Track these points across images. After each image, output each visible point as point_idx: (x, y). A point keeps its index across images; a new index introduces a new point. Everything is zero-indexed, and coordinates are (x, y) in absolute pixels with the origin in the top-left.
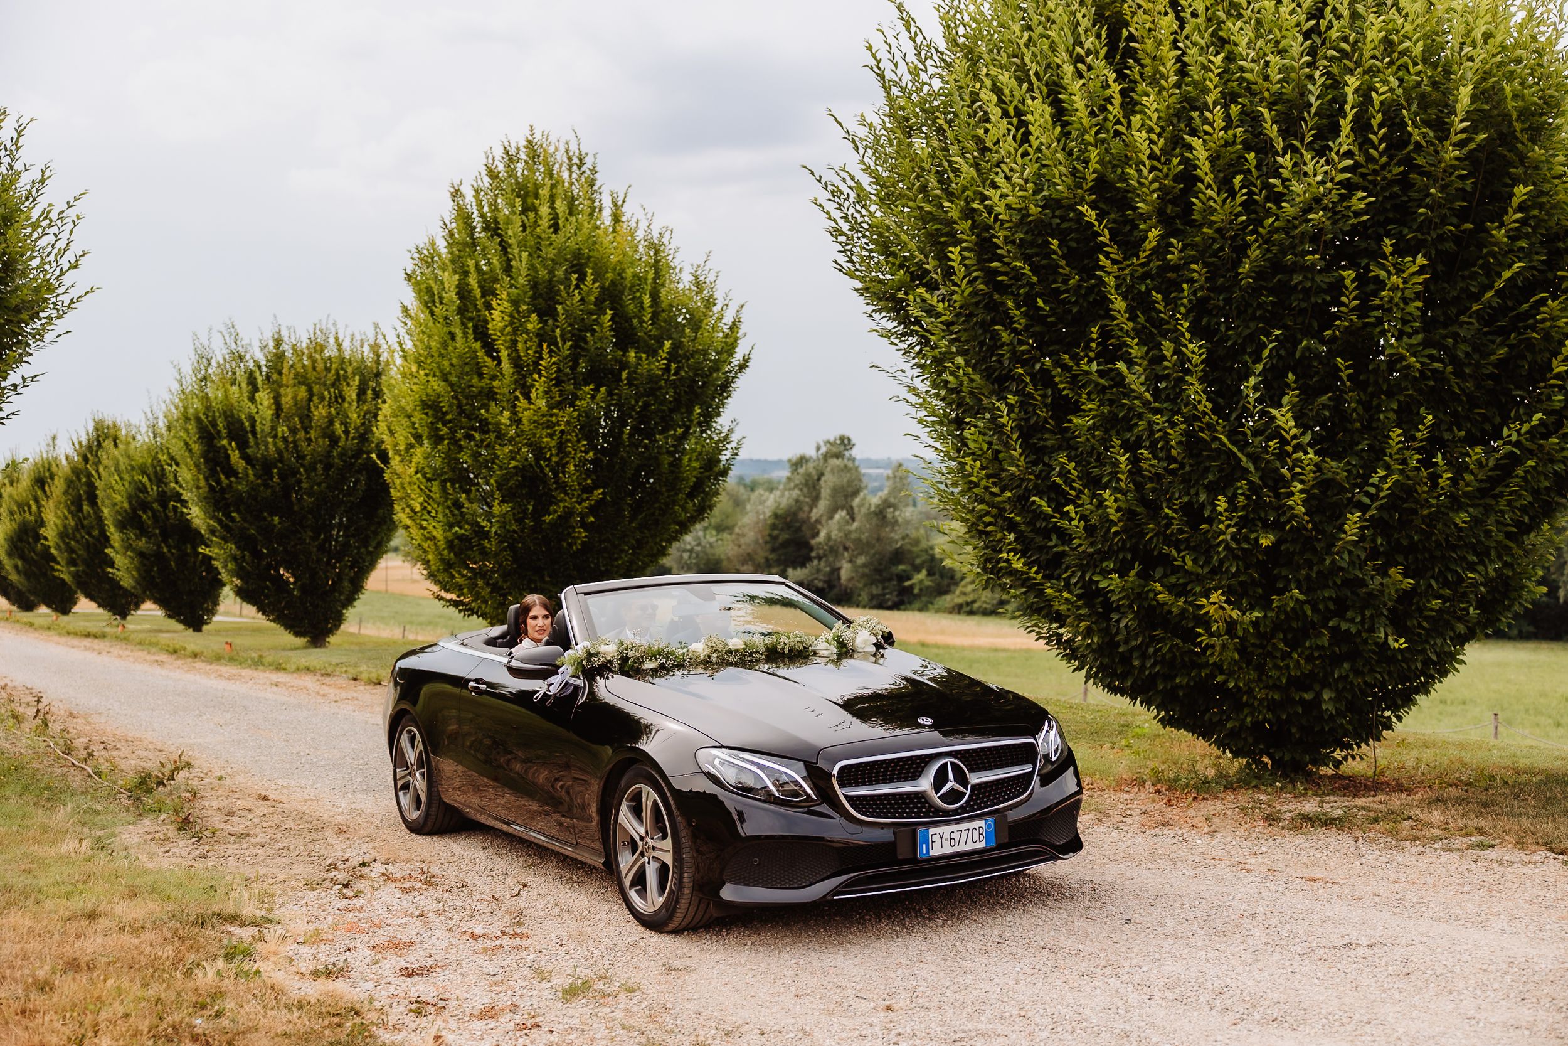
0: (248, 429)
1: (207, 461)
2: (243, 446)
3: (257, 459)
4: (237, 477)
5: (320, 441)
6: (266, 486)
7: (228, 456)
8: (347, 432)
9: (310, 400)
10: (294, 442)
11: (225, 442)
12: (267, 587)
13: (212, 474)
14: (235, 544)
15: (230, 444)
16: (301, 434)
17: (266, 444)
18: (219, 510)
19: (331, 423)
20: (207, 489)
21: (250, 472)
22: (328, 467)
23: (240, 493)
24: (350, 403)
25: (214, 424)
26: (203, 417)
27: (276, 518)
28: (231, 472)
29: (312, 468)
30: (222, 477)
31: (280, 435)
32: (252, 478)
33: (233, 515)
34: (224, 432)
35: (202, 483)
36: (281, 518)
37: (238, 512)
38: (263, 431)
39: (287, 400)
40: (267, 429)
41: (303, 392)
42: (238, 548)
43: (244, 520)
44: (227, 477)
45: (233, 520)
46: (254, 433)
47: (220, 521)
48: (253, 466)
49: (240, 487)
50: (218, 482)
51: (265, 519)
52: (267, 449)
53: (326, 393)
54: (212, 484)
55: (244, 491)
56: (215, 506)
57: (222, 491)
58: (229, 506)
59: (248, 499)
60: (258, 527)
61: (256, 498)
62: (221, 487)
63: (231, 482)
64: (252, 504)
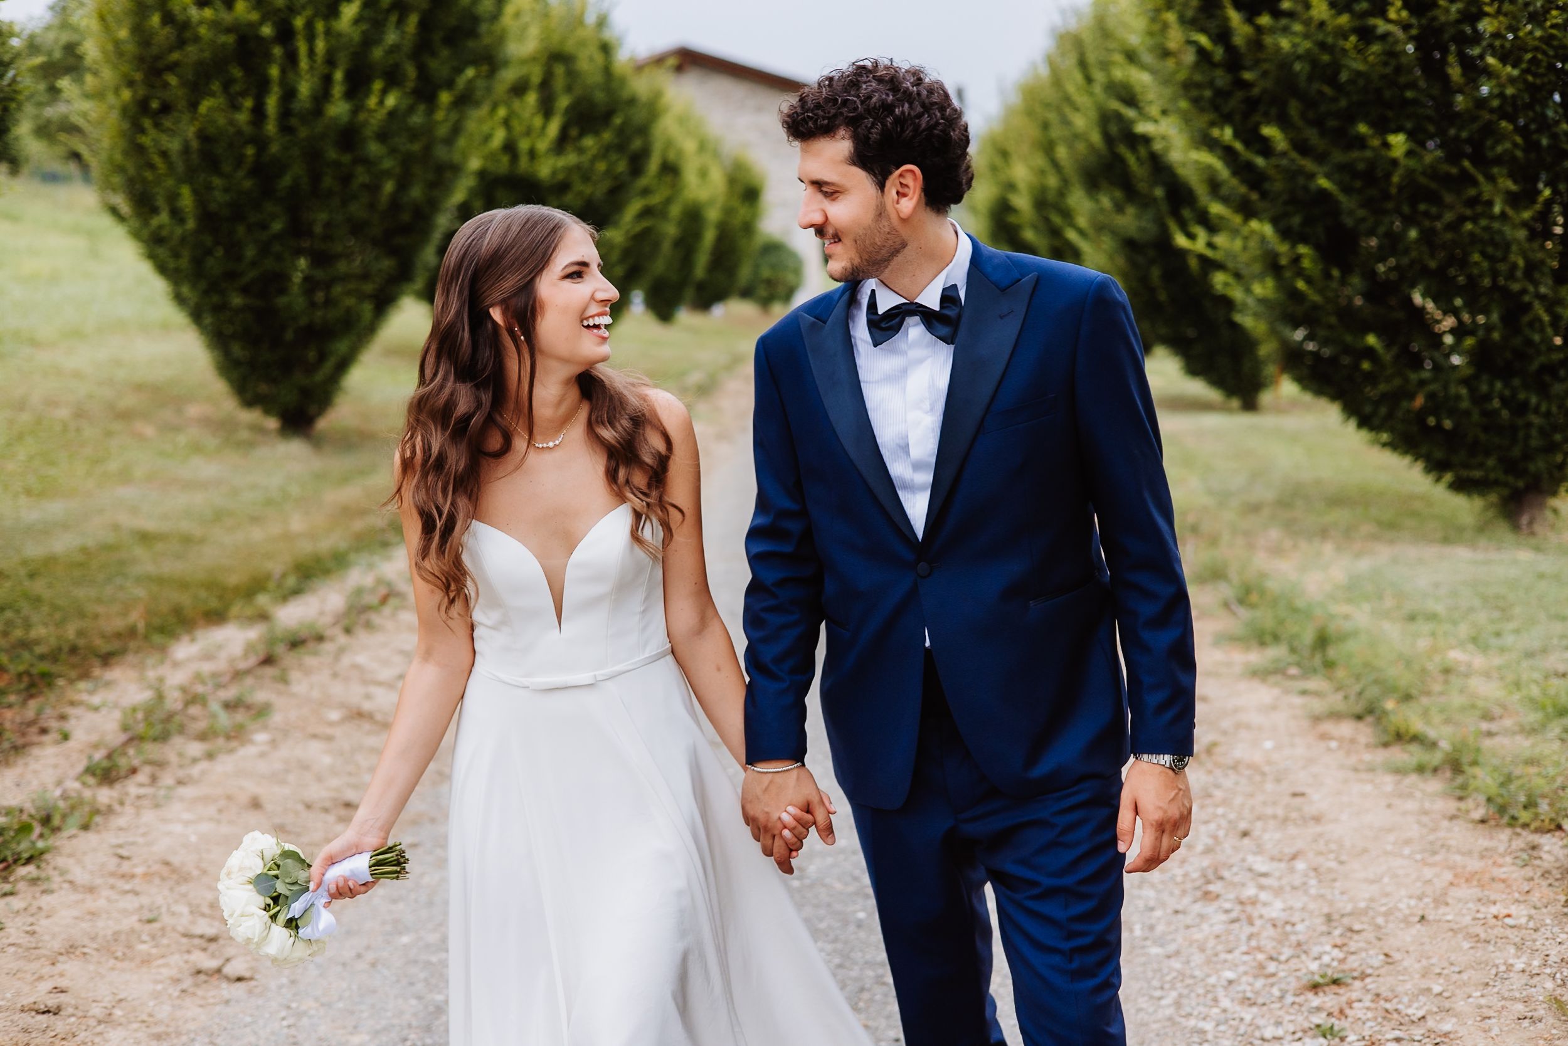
12: (1370, 352)
13: (1204, 13)
14: (1275, 221)
18: (1226, 119)
20: (1189, 57)
23: (1284, 64)
27: (1398, 142)
30: (1235, 17)
33: (1266, 131)
35: (1175, 37)
36: (1411, 135)
37: (1283, 122)
42: (1285, 233)
43: (1301, 147)
44: (1250, 20)
45: (1265, 147)
47: (1228, 154)
49: (1285, 43)
50: (1223, 36)
51: (1360, 142)
54: (1203, 40)
55: (1299, 58)
56: (1216, 108)
57: (1234, 61)
58: (1252, 104)
59: (1310, 78)
60: (1342, 168)
61: (1337, 73)
62: (1230, 49)
63: (1259, 29)
64: (1321, 93)
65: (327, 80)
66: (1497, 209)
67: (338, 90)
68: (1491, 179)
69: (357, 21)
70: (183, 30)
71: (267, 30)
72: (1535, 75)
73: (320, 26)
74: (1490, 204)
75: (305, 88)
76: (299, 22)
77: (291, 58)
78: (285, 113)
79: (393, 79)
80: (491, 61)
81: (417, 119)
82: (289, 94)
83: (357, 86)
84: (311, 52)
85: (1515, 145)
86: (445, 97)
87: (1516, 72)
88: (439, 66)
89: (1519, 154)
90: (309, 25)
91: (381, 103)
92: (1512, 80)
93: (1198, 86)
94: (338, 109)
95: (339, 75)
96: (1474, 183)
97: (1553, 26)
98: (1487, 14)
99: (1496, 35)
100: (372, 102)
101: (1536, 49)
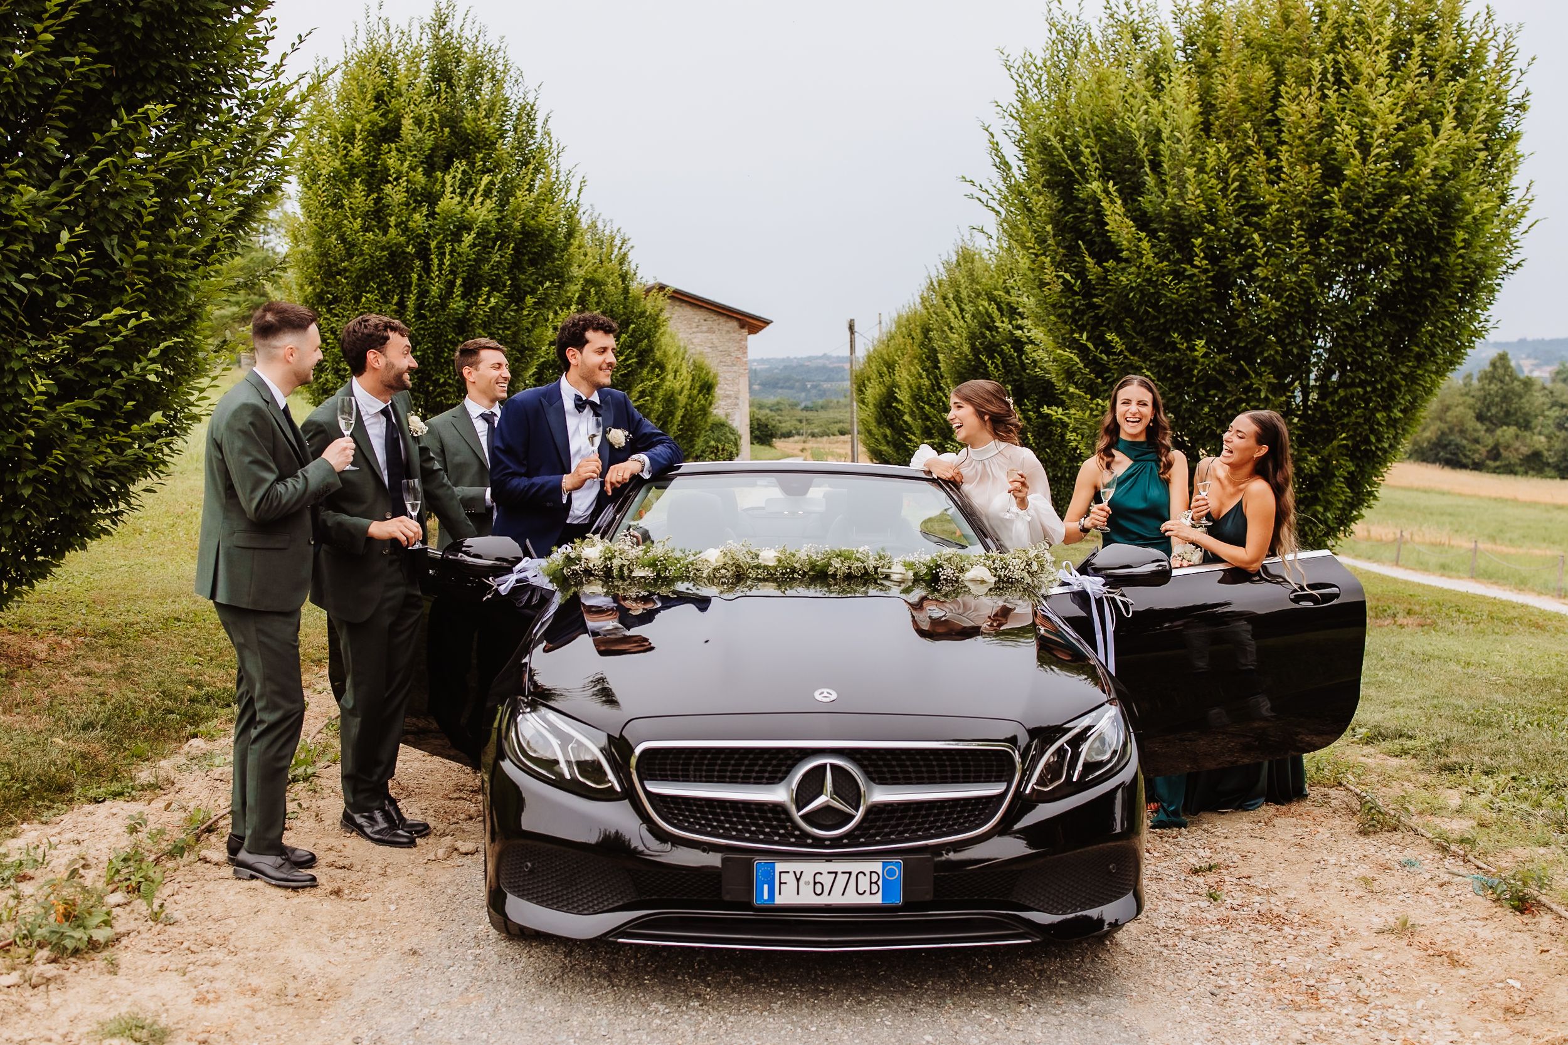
0: (1144, 153)
1: (1060, 229)
2: (1131, 191)
3: (1159, 218)
4: (1119, 260)
5: (1300, 172)
6: (1178, 275)
7: (1100, 220)
8: (1364, 146)
9: (1280, 81)
10: (1240, 177)
11: (1095, 186)
13: (1069, 259)
15: (1106, 191)
16: (1257, 162)
17: (1182, 183)
19: (1327, 127)
20: (1058, 288)
21: (1145, 245)
22: (1317, 229)
23: (1124, 292)
24: (1371, 85)
25: (1075, 156)
26: (1055, 142)
28: (1107, 250)
29: (1281, 232)
30: (1089, 260)
31: (1211, 162)
32: (1149, 259)
33: (1109, 337)
34: (1093, 167)
35: (1049, 275)
37: (1121, 332)
38: (1173, 154)
39: (1228, 90)
40: (1184, 149)
41: (1262, 73)
44: (1099, 263)
45: (1108, 348)
46: (1156, 166)
47: (1082, 350)
48: (1152, 234)
49: (1123, 280)
50: (1081, 273)
51: (1173, 347)
52: (1181, 195)
53: (1315, 63)
54: (1068, 276)
55: (1132, 289)
56: (1075, 322)
57: (1088, 290)
58: (1099, 320)
59: (1140, 304)
60: (1159, 364)
61: (1158, 301)
62: (1086, 283)
63: (1106, 270)
64: (1146, 312)
65: (452, 284)
66: (1263, 395)
67: (458, 291)
68: (1259, 375)
69: (474, 245)
70: (350, 249)
71: (410, 249)
72: (1291, 306)
73: (448, 247)
74: (1259, 391)
75: (434, 290)
76: (433, 244)
77: (427, 269)
78: (420, 307)
79: (495, 285)
80: (561, 277)
81: (509, 315)
82: (423, 293)
83: (471, 288)
84: (441, 264)
85: (1277, 352)
86: (530, 300)
87: (1278, 304)
88: (526, 278)
89: (1278, 358)
90: (440, 246)
91: (487, 301)
92: (1275, 309)
93: (1063, 306)
94: (457, 304)
95: (459, 282)
96: (1248, 376)
97: (1304, 274)
98: (1260, 265)
99: (1266, 279)
100: (480, 302)
101: (1292, 289)
